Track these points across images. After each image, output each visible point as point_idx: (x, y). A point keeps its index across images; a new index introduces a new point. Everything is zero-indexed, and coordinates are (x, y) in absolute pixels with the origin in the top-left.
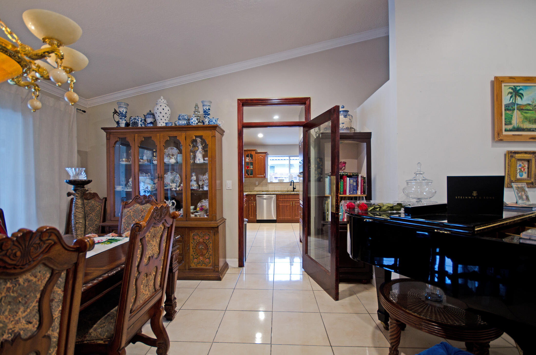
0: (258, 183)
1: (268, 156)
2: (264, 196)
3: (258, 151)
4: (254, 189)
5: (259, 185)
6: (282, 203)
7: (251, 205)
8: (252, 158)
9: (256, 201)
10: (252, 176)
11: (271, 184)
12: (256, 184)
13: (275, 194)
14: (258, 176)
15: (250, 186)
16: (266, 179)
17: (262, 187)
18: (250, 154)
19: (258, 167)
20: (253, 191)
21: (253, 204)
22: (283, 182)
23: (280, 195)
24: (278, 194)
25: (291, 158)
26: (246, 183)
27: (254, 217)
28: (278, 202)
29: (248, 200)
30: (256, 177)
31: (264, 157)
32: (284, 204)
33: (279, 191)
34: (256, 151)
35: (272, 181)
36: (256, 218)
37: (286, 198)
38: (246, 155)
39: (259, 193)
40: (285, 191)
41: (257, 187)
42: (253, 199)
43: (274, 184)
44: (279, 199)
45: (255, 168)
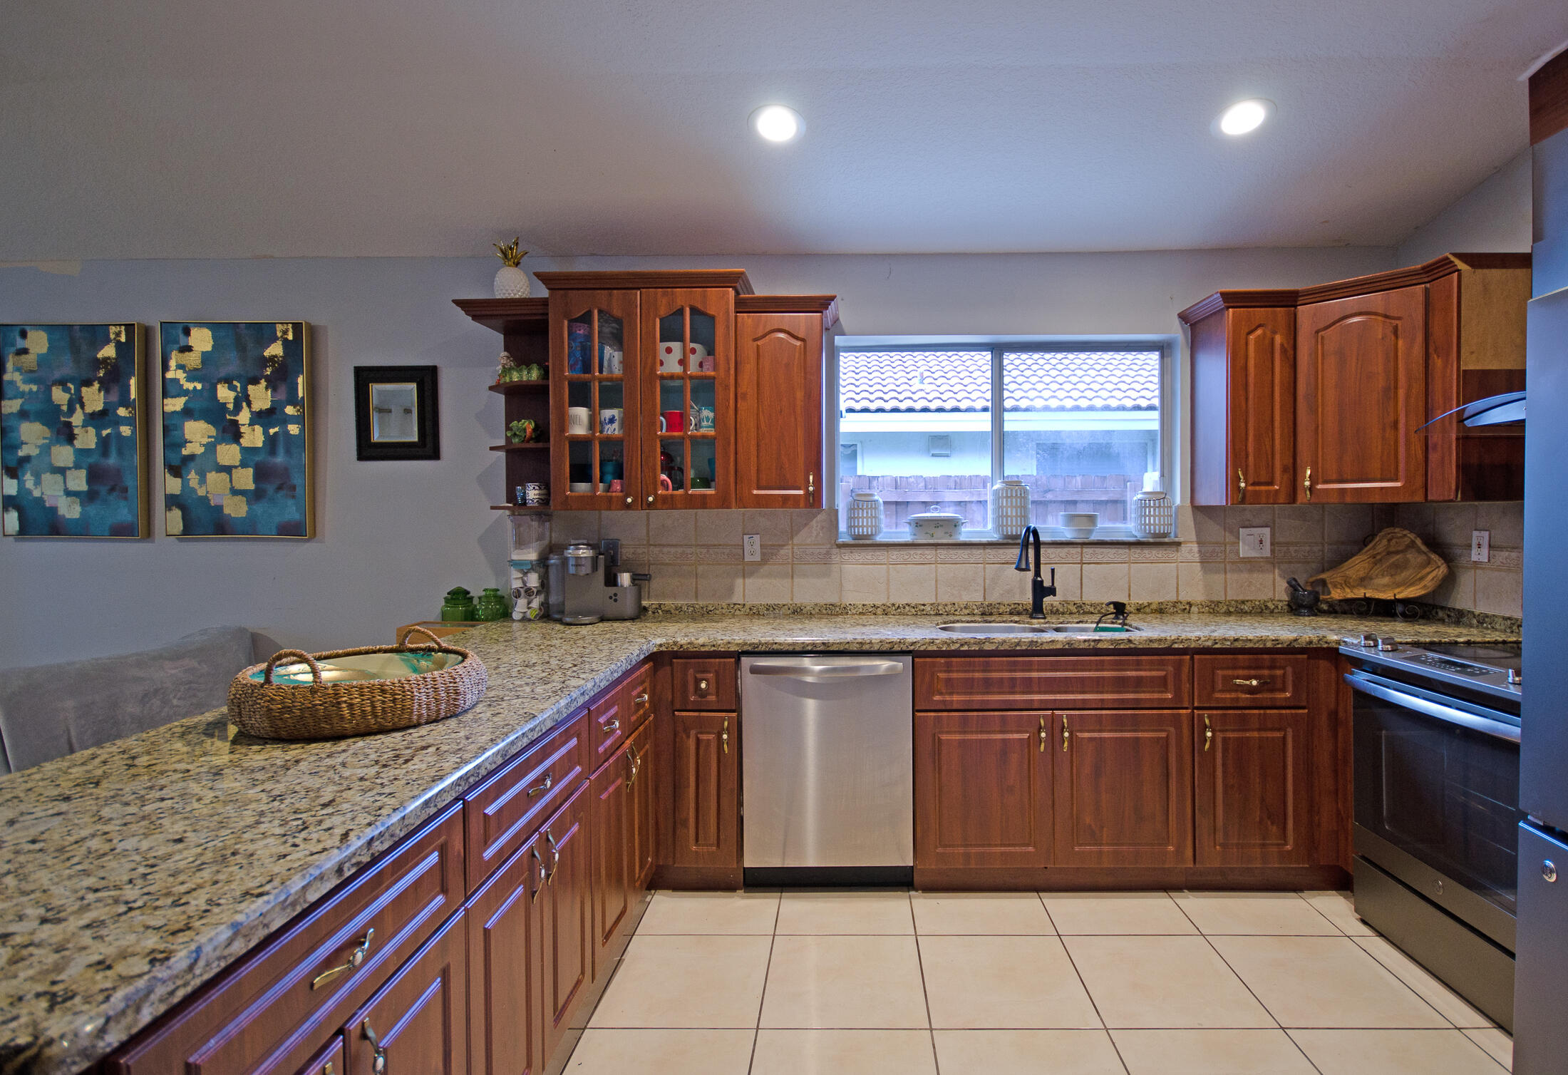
0: (757, 547)
1: (839, 341)
2: (804, 671)
3: (761, 290)
4: (730, 591)
5: (765, 560)
6: (964, 727)
7: (691, 744)
8: (711, 352)
9: (736, 707)
10: (710, 491)
11: (859, 556)
12: (748, 558)
13: (897, 648)
14: (755, 492)
15: (700, 569)
16: (819, 517)
17: (792, 577)
18: (688, 311)
19: (762, 418)
20: (717, 612)
21: (711, 737)
22: (951, 541)
23: (943, 660)
24: (916, 647)
25: (1009, 358)
26: (669, 545)
27: (718, 846)
28: (932, 714)
29: (673, 697)
30: (741, 503)
31: (803, 340)
32: (980, 737)
33: (923, 610)
34: (739, 288)
35: (872, 535)
36: (735, 850)
37: (1000, 685)
38: (661, 320)
39: (763, 640)
40: (967, 611)
41: (751, 574)
42: (713, 690)
43: (881, 555)
44: (941, 694)
45: (739, 431)
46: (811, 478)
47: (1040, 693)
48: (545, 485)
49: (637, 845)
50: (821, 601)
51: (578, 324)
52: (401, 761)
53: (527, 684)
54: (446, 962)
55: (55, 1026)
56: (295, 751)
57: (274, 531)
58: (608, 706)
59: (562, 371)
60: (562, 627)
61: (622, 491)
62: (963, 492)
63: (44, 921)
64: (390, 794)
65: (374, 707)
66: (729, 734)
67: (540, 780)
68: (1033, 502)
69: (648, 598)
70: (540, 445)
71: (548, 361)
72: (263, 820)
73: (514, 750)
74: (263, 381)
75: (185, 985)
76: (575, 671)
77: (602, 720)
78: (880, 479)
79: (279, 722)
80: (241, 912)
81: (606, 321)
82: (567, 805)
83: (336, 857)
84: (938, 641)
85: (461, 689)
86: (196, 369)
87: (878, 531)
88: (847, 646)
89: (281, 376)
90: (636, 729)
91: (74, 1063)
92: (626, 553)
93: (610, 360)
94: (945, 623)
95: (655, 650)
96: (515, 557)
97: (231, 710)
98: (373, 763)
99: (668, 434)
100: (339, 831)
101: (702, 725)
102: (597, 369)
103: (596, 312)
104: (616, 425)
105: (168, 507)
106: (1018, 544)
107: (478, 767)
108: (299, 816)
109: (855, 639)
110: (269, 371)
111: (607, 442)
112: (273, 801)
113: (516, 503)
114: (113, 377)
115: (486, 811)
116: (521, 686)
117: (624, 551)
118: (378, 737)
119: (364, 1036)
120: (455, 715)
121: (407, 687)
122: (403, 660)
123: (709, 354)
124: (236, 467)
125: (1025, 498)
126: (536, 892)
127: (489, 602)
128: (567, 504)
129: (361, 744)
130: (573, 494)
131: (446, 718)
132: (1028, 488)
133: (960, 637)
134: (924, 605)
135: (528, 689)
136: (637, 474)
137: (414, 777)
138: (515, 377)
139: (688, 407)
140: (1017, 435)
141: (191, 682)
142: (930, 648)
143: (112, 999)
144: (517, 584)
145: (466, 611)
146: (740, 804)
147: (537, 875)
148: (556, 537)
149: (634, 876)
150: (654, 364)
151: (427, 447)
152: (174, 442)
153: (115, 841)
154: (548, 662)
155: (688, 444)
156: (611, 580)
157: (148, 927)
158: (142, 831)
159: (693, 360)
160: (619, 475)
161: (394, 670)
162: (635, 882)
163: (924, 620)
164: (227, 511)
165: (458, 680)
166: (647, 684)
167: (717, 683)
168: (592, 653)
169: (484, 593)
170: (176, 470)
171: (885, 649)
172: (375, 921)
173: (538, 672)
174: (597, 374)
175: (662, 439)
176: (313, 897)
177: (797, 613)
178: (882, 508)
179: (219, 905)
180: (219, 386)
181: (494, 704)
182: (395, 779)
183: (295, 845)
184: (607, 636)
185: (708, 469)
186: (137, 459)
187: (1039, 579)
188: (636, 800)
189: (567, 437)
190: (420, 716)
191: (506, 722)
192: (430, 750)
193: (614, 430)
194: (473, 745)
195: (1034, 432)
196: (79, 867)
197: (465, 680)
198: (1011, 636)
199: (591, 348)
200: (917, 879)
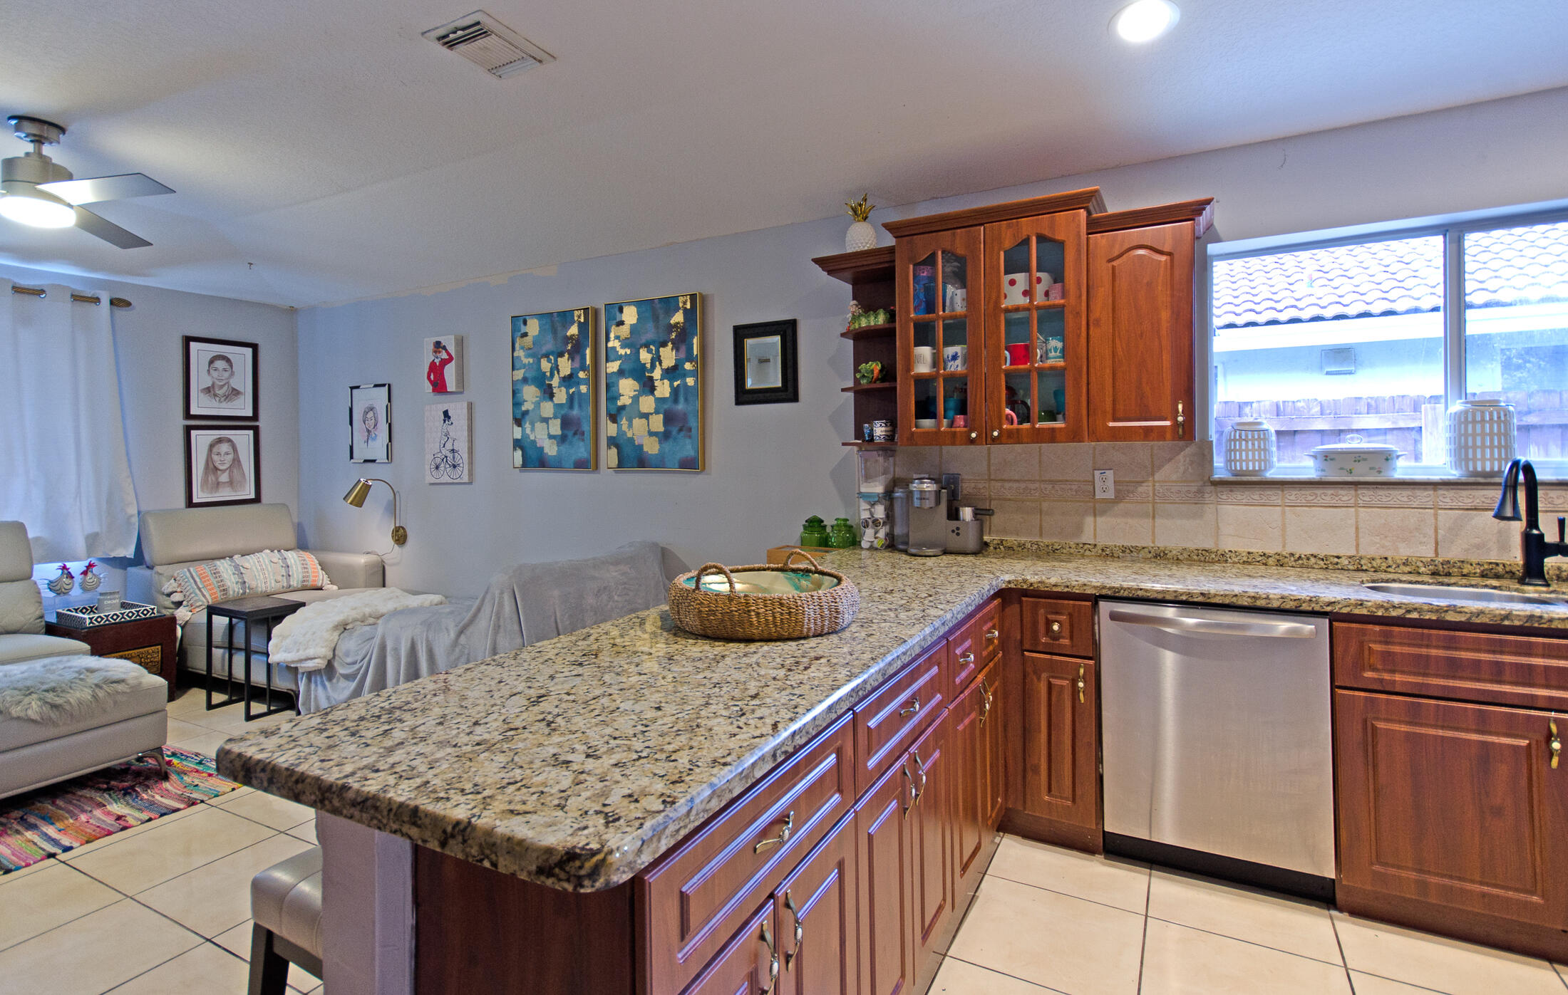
0: (1110, 483)
1: (1212, 248)
3: (1114, 206)
4: (1079, 529)
5: (1119, 498)
6: (1414, 716)
7: (1043, 688)
8: (1058, 278)
9: (1093, 654)
10: (1059, 424)
11: (1239, 495)
12: (1099, 495)
13: (1305, 607)
14: (1111, 424)
15: (1045, 505)
16: (1189, 451)
17: (1154, 517)
18: (1034, 239)
19: (1118, 345)
20: (1064, 551)
21: (1065, 683)
22: (1379, 479)
23: (1377, 628)
24: (1336, 609)
25: (1472, 240)
26: (1010, 481)
27: (1074, 800)
28: (1362, 694)
29: (1022, 637)
30: (1095, 436)
31: (1169, 254)
32: (1440, 732)
33: (1337, 564)
34: (1091, 208)
35: (1260, 470)
36: (1094, 811)
37: (1475, 670)
38: (1005, 252)
39: (1125, 585)
40: (1407, 569)
41: (1103, 513)
42: (1066, 633)
43: (1274, 496)
44: (1374, 669)
45: (1091, 359)
46: (1180, 407)
47: (1547, 687)
48: (892, 423)
49: (988, 781)
50: (1192, 546)
51: (922, 267)
52: (801, 667)
53: (890, 609)
54: (841, 856)
55: (613, 839)
56: (719, 648)
57: (677, 465)
58: (963, 638)
59: (908, 312)
60: (908, 558)
61: (965, 427)
62: (1381, 417)
63: (588, 756)
64: (801, 696)
65: (774, 618)
66: (1085, 682)
67: (909, 703)
68: (1520, 428)
69: (990, 533)
70: (886, 385)
71: (895, 305)
72: (711, 702)
73: (891, 671)
74: (670, 344)
75: (685, 827)
76: (930, 601)
77: (958, 651)
78: (1254, 405)
79: (706, 622)
80: (715, 776)
81: (948, 262)
82: (930, 730)
83: (773, 743)
84: (1370, 604)
85: (841, 609)
86: (626, 338)
87: (1268, 463)
88: (1234, 600)
89: (682, 338)
90: (987, 665)
91: (624, 872)
92: (966, 487)
93: (952, 298)
94: (1373, 581)
95: (1004, 586)
96: (863, 490)
97: (672, 609)
98: (780, 666)
99: (1013, 367)
100: (769, 721)
101: (1054, 669)
102: (941, 308)
103: (940, 253)
104: (958, 362)
105: (609, 447)
106: (1499, 484)
107: (865, 682)
108: (737, 703)
109: (1246, 592)
110: (673, 336)
111: (950, 379)
112: (715, 687)
113: (864, 439)
114: (576, 350)
115: (869, 724)
116: (885, 611)
117: (965, 485)
118: (778, 644)
119: (787, 905)
120: (835, 632)
121: (799, 603)
122: (787, 578)
123: (1055, 282)
124: (652, 414)
125: (1507, 423)
126: (907, 809)
127: (840, 531)
128: (912, 439)
129: (766, 648)
130: (919, 430)
131: (829, 633)
132: (1511, 408)
133: (1404, 601)
134: (1338, 557)
135: (892, 614)
136: (981, 409)
137: (816, 683)
138: (864, 323)
139: (1035, 338)
140: (1490, 339)
141: (625, 583)
142: (1357, 611)
143: (644, 827)
144: (865, 515)
145: (820, 538)
146: (1099, 760)
147: (908, 793)
148: (900, 472)
149: (987, 814)
150: (998, 297)
151: (788, 391)
152: (613, 397)
153: (618, 702)
154: (904, 591)
155: (1034, 375)
156: (953, 515)
157: (655, 775)
158: (633, 697)
159: (1040, 289)
160: (962, 409)
161: (781, 587)
162: (987, 820)
163: (1342, 576)
164: (645, 449)
165: (838, 600)
166: (996, 620)
167: (1072, 625)
168: (942, 585)
169: (836, 522)
170: (613, 418)
171: (1288, 607)
172: (795, 804)
173: (897, 599)
174: (941, 313)
175: (1008, 375)
176: (758, 774)
177: (1160, 556)
178: (1274, 438)
179: (698, 766)
180: (641, 350)
181: (866, 625)
182: (801, 683)
183: (739, 727)
184: (954, 569)
185: (1053, 401)
186: (590, 409)
187: (1535, 532)
188: (988, 739)
189: (913, 376)
190: (809, 629)
191: (881, 644)
192: (822, 661)
193: (957, 367)
194: (858, 661)
195: (1520, 333)
196: (599, 718)
197: (843, 600)
198: (1493, 606)
199: (935, 289)
200: (1339, 896)
